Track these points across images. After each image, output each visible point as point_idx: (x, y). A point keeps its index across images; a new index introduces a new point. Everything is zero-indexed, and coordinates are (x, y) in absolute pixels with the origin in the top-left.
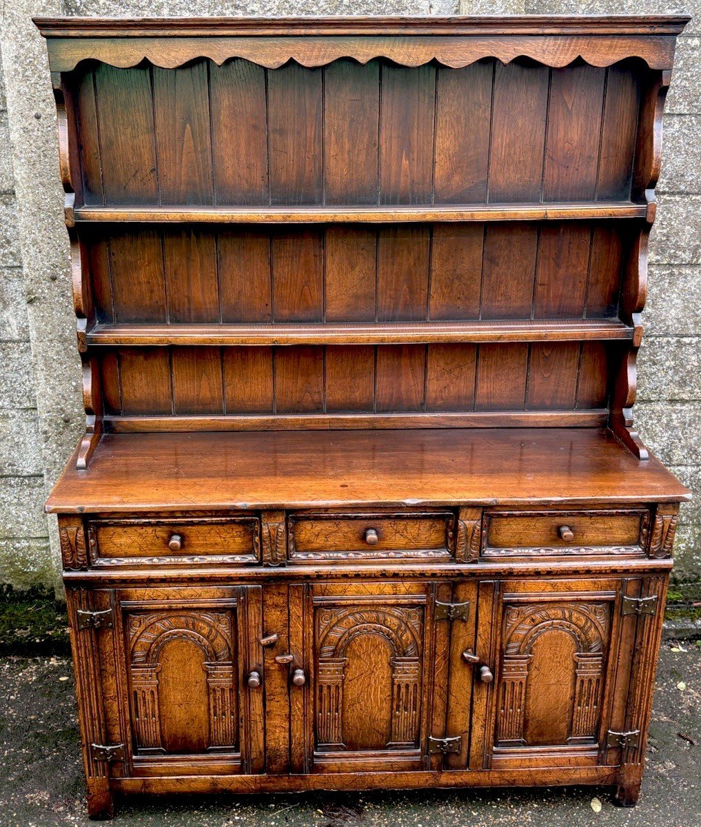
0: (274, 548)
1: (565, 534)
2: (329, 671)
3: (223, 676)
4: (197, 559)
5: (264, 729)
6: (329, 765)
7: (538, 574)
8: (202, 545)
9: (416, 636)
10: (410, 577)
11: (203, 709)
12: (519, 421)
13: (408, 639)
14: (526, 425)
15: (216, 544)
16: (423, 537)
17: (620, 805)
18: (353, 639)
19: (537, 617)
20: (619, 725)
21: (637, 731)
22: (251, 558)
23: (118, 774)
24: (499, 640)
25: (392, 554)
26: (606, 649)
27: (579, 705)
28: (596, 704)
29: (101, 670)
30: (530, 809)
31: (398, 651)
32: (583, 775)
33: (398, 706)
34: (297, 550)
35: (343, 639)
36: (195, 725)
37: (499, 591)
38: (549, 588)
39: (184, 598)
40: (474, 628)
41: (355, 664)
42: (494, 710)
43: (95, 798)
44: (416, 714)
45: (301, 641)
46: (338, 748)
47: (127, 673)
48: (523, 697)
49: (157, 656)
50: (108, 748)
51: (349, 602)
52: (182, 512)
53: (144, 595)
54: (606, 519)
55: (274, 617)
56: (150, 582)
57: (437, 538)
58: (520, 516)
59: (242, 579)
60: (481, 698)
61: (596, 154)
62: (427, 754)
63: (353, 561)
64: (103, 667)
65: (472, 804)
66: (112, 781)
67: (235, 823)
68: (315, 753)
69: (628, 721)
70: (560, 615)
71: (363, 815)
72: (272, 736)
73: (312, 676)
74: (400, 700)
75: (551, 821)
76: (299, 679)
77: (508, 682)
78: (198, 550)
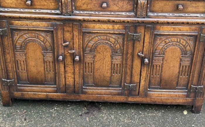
0: (67, 8)
1: (179, 7)
2: (88, 57)
3: (49, 57)
4: (37, 11)
5: (65, 77)
6: (88, 92)
7: (168, 23)
8: (39, 5)
9: (121, 46)
10: (119, 23)
11: (42, 68)
13: (118, 47)
15: (45, 5)
16: (125, 7)
17: (194, 113)
18: (97, 46)
19: (167, 41)
20: (196, 83)
21: (202, 86)
22: (58, 12)
23: (12, 90)
24: (152, 49)
25: (112, 13)
26: (193, 54)
27: (181, 75)
28: (187, 75)
29: (4, 52)
30: (161, 112)
31: (114, 52)
32: (181, 101)
33: (114, 72)
34: (76, 9)
35: (94, 46)
36: (40, 74)
37: (153, 30)
38: (172, 29)
39: (33, 26)
40: (143, 44)
41: (98, 55)
42: (149, 75)
43: (4, 99)
44: (120, 75)
45: (78, 46)
46: (92, 86)
47: (14, 53)
48: (160, 71)
49: (25, 48)
50: (8, 81)
51: (96, 31)
53: (18, 24)
55: (68, 35)
56: (20, 18)
57: (130, 8)
59: (55, 19)
60: (144, 71)
62: (124, 90)
63: (97, 15)
64: (5, 50)
65: (140, 109)
66: (10, 93)
67: (55, 110)
68: (83, 87)
69: (199, 82)
70: (176, 40)
71: (100, 110)
72: (68, 80)
73: (82, 59)
74: (114, 70)
75: (167, 116)
76: (77, 59)
77: (154, 65)
78: (38, 7)
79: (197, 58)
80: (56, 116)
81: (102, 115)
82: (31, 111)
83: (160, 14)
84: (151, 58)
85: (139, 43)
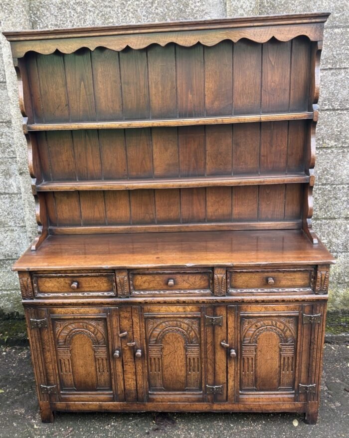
0: (123, 289)
1: (269, 281)
2: (154, 350)
3: (102, 353)
4: (86, 294)
5: (124, 379)
6: (156, 398)
7: (257, 302)
8: (88, 287)
9: (197, 334)
10: (192, 303)
11: (93, 368)
12: (255, 227)
13: (193, 335)
14: (258, 229)
15: (95, 286)
16: (197, 283)
17: (307, 423)
18: (165, 334)
19: (259, 324)
20: (305, 381)
21: (314, 385)
22: (112, 294)
23: (54, 400)
24: (239, 336)
25: (182, 292)
26: (295, 341)
27: (284, 370)
29: (43, 349)
30: (261, 424)
31: (188, 341)
32: (287, 407)
33: (190, 369)
34: (134, 289)
35: (160, 334)
36: (90, 377)
37: (238, 311)
38: (263, 309)
39: (80, 313)
40: (226, 330)
41: (167, 347)
42: (239, 372)
43: (44, 412)
44: (199, 374)
45: (139, 335)
46: (161, 390)
47: (56, 350)
48: (254, 366)
49: (70, 342)
50: (48, 387)
51: (162, 316)
52: (77, 270)
53: (61, 312)
54: (292, 274)
55: (125, 323)
56: (63, 305)
57: (205, 284)
58: (246, 272)
59: (108, 304)
60: (231, 366)
61: (288, 88)
62: (206, 394)
63: (163, 295)
64: (44, 347)
65: (231, 420)
66: (51, 403)
67: (112, 426)
68: (149, 392)
69: (310, 379)
70: (270, 324)
71: (175, 424)
72: (127, 383)
73: (146, 353)
74: (190, 366)
75: (271, 430)
76: (138, 354)
77: (245, 358)
78: (86, 289)
79: (301, 346)
80: (113, 436)
81: (178, 432)
82: (80, 428)
83: (245, 291)
84: (239, 348)
85: (221, 328)
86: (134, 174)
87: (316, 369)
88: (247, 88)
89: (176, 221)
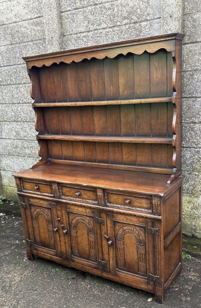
0: (56, 193)
2: (73, 232)
3: (51, 227)
4: (42, 193)
5: (60, 245)
6: (75, 260)
9: (93, 227)
10: (88, 208)
11: (47, 235)
12: (149, 170)
13: (91, 227)
14: (151, 172)
15: (45, 190)
16: (91, 196)
17: (156, 302)
18: (78, 224)
19: (124, 228)
20: (153, 272)
21: (159, 276)
22: (52, 195)
24: (114, 233)
25: (84, 200)
26: (145, 244)
27: (140, 262)
28: (145, 263)
29: (27, 219)
31: (89, 231)
32: (143, 287)
33: (91, 248)
34: (62, 195)
35: (76, 223)
36: (46, 240)
37: (112, 217)
38: (125, 219)
39: (40, 204)
40: (107, 228)
41: (79, 231)
42: (115, 256)
43: (28, 254)
44: (95, 251)
45: (66, 221)
46: (77, 256)
47: (32, 221)
48: (123, 254)
49: (37, 218)
50: (29, 241)
51: (75, 212)
52: (38, 180)
53: (33, 201)
54: (140, 199)
55: (59, 213)
56: (33, 198)
57: (95, 197)
58: (115, 194)
59: (51, 200)
60: (111, 251)
61: (166, 82)
62: (99, 265)
63: (75, 201)
66: (31, 250)
67: (55, 270)
68: (72, 256)
69: (156, 272)
70: (130, 229)
71: (85, 279)
72: (62, 248)
73: (69, 232)
74: (91, 246)
75: (132, 298)
76: (64, 232)
77: (118, 248)
78: (42, 191)
79: (149, 248)
81: (83, 283)
82: (41, 267)
84: (114, 240)
85: (104, 226)
86: (86, 132)
87: (159, 266)
88: (142, 82)
89: (107, 162)
